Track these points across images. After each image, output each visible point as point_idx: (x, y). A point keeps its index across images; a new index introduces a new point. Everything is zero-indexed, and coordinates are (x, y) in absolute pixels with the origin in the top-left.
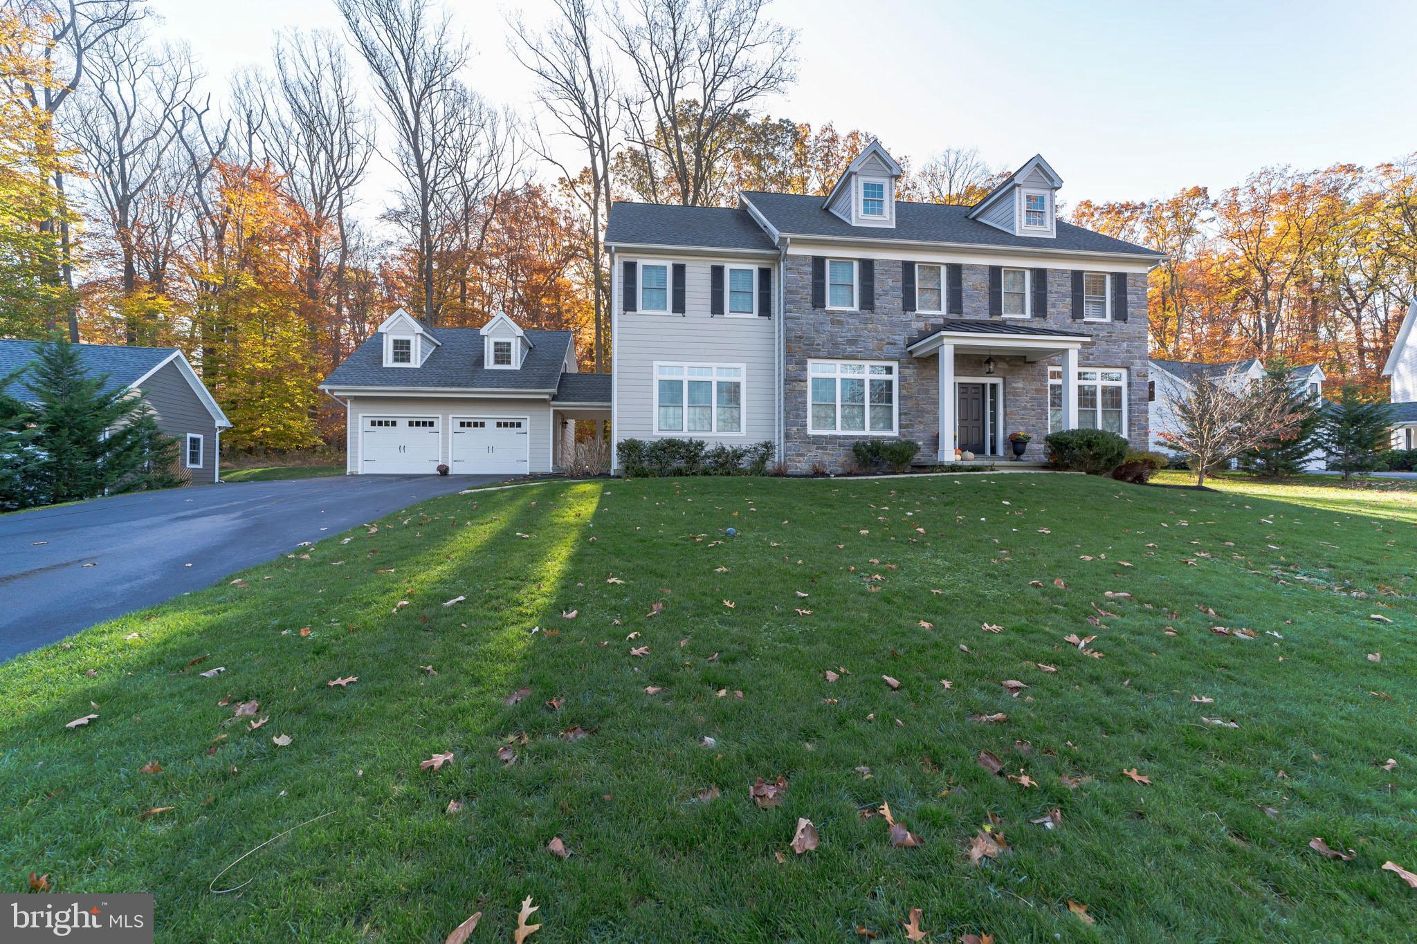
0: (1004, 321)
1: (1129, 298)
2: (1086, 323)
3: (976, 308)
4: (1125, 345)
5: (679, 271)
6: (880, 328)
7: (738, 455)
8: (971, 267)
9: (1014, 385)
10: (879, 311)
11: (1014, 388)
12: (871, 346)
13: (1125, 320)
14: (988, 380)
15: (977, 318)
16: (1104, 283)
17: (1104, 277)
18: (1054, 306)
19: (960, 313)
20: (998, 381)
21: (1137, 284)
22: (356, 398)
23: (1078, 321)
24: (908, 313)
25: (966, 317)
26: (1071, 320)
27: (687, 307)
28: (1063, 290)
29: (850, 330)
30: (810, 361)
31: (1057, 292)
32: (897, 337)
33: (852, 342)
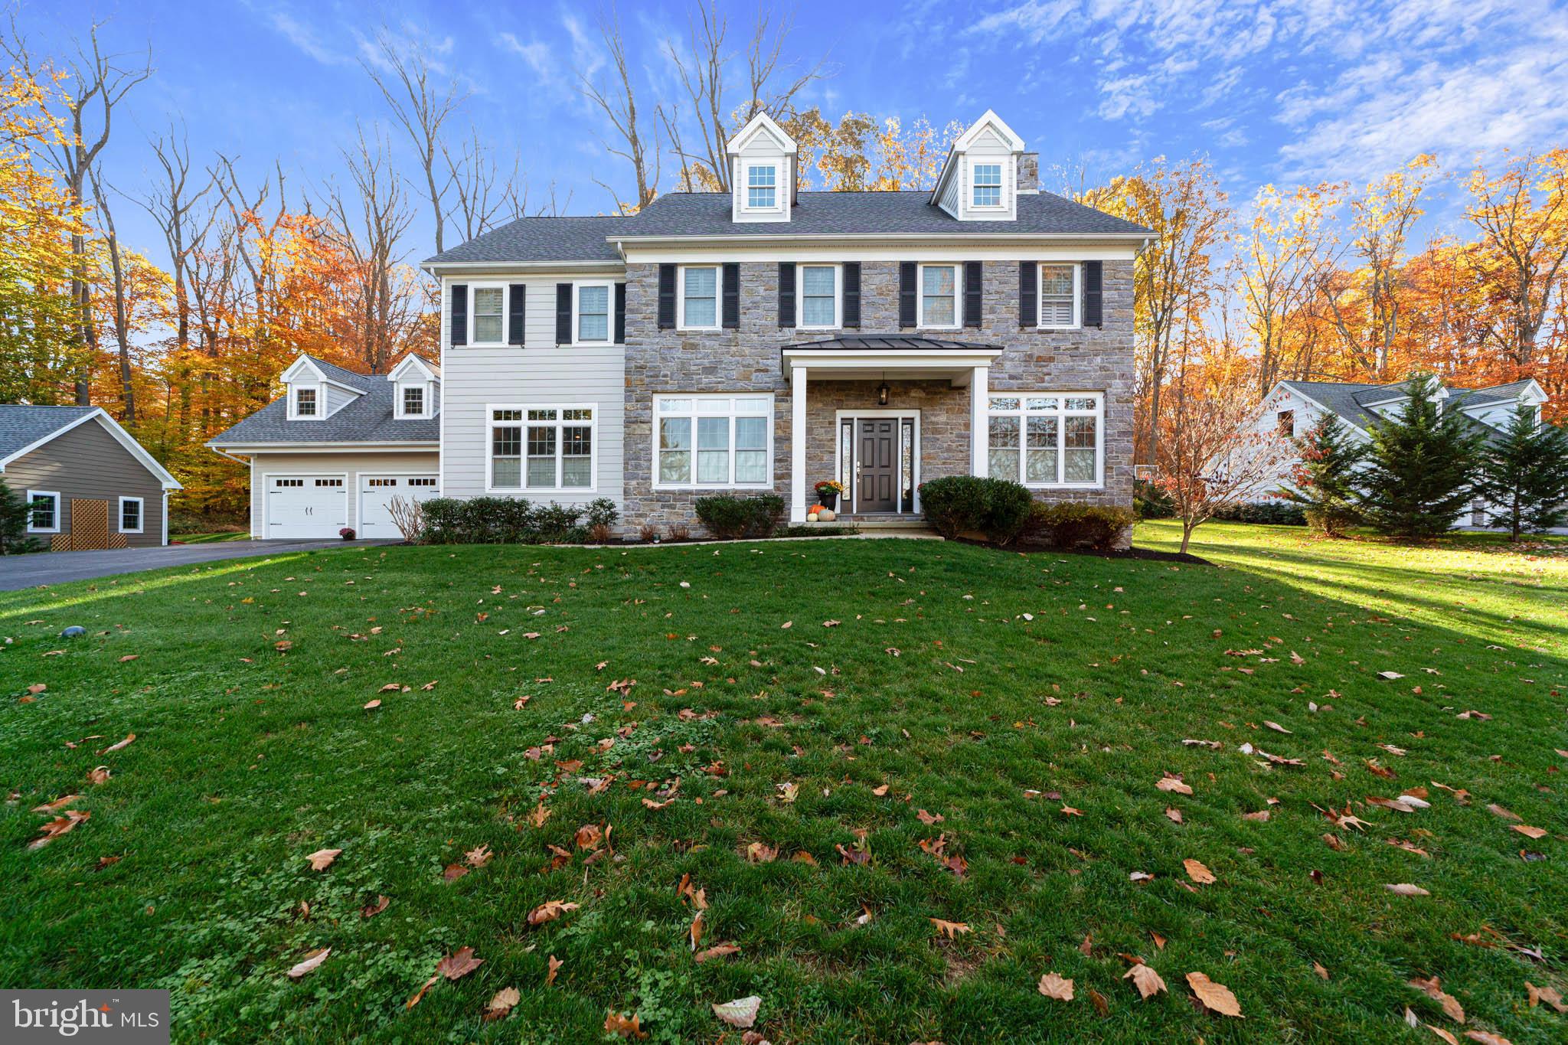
0: (922, 332)
1: (1105, 295)
2: (1041, 332)
3: (880, 317)
4: (1099, 359)
5: (518, 293)
6: (747, 351)
7: (573, 517)
8: (873, 266)
9: (933, 419)
10: (746, 329)
11: (933, 423)
12: (735, 374)
13: (1099, 325)
14: (900, 414)
15: (882, 332)
16: (1070, 278)
17: (1071, 268)
18: (992, 311)
19: (857, 326)
20: (915, 414)
21: (1119, 275)
22: (260, 456)
23: (1028, 329)
24: (786, 330)
25: (865, 332)
26: (1018, 328)
27: (527, 337)
28: (1006, 289)
29: (707, 356)
30: (657, 398)
31: (997, 292)
32: (769, 362)
33: (710, 370)
